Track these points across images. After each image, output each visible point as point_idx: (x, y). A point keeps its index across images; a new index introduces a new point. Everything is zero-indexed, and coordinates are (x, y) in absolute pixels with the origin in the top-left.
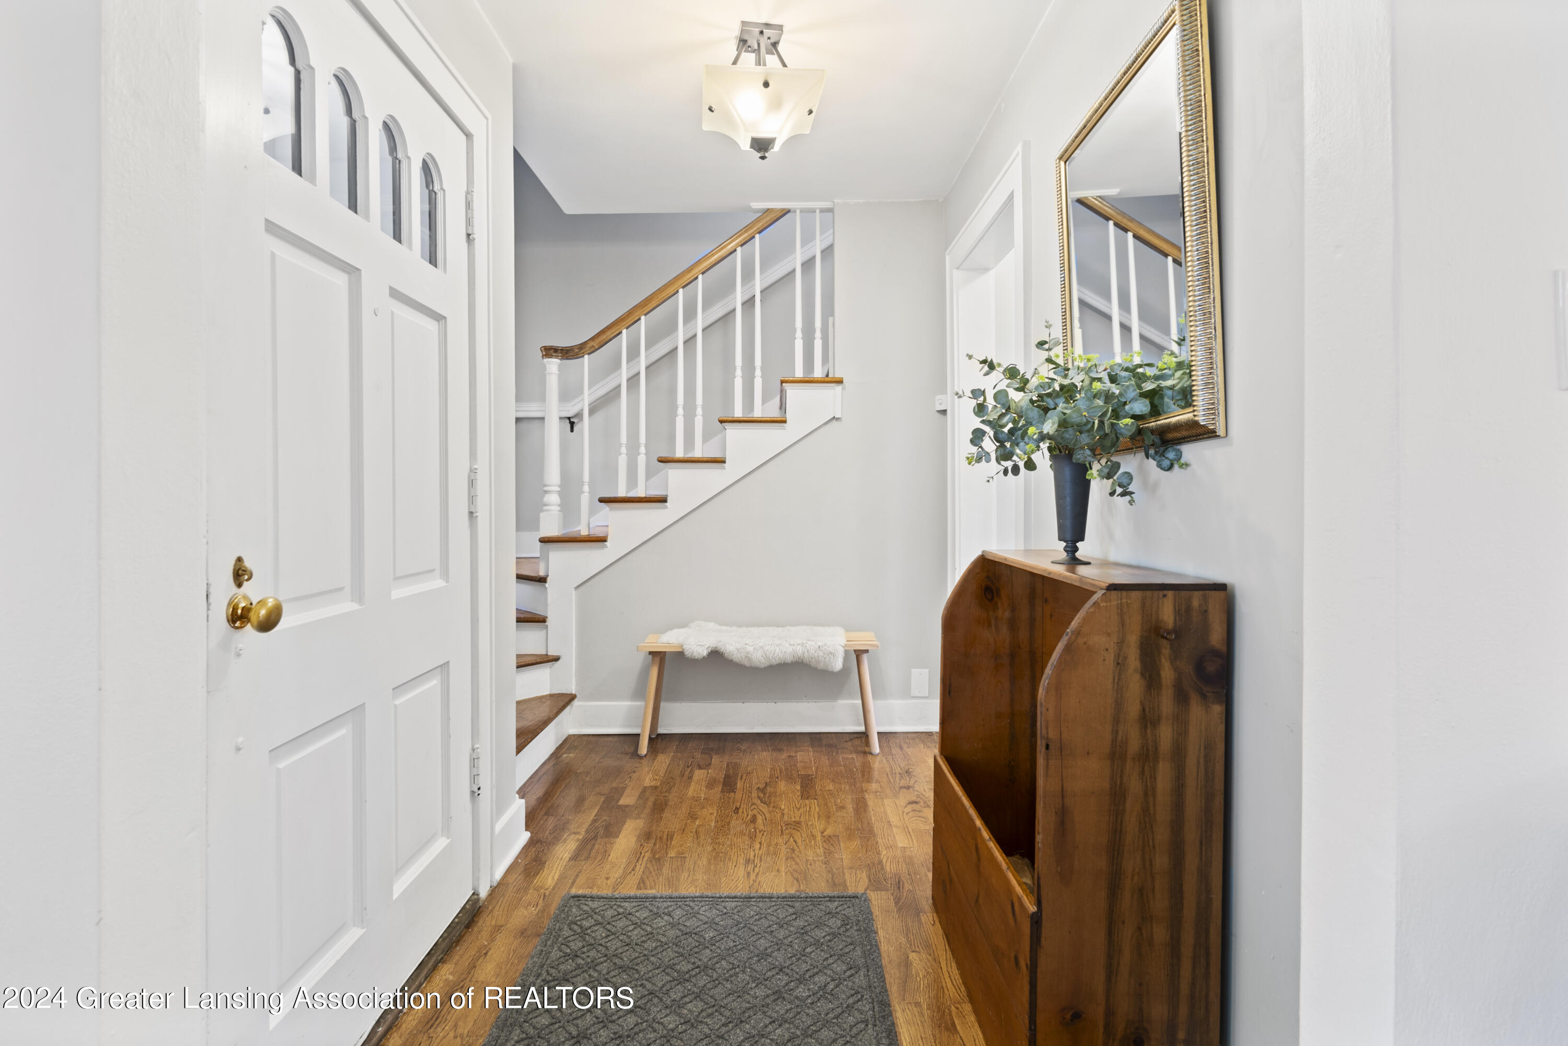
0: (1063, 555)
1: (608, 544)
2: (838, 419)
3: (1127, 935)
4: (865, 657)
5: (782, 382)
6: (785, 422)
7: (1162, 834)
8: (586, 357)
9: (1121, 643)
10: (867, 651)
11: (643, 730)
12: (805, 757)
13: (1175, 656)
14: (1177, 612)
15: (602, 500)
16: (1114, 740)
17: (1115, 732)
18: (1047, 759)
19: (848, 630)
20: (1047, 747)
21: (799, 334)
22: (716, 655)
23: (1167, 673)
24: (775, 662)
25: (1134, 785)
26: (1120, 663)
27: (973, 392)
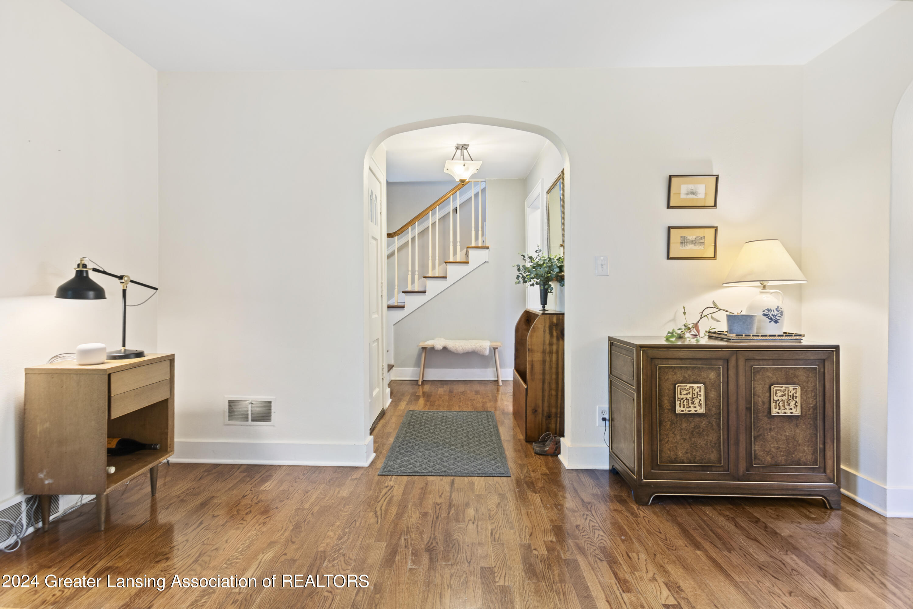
0: (542, 308)
1: (405, 308)
2: (487, 262)
3: (546, 393)
4: (497, 350)
5: (467, 248)
6: (468, 263)
7: (554, 370)
8: (396, 237)
9: (545, 327)
10: (497, 348)
11: (419, 378)
12: (477, 387)
13: (556, 330)
14: (557, 320)
15: (403, 292)
16: (543, 349)
17: (544, 347)
18: (529, 353)
19: (491, 342)
20: (529, 350)
21: (473, 229)
22: (445, 349)
23: (555, 334)
24: (465, 352)
25: (548, 359)
26: (544, 331)
27: (517, 265)
